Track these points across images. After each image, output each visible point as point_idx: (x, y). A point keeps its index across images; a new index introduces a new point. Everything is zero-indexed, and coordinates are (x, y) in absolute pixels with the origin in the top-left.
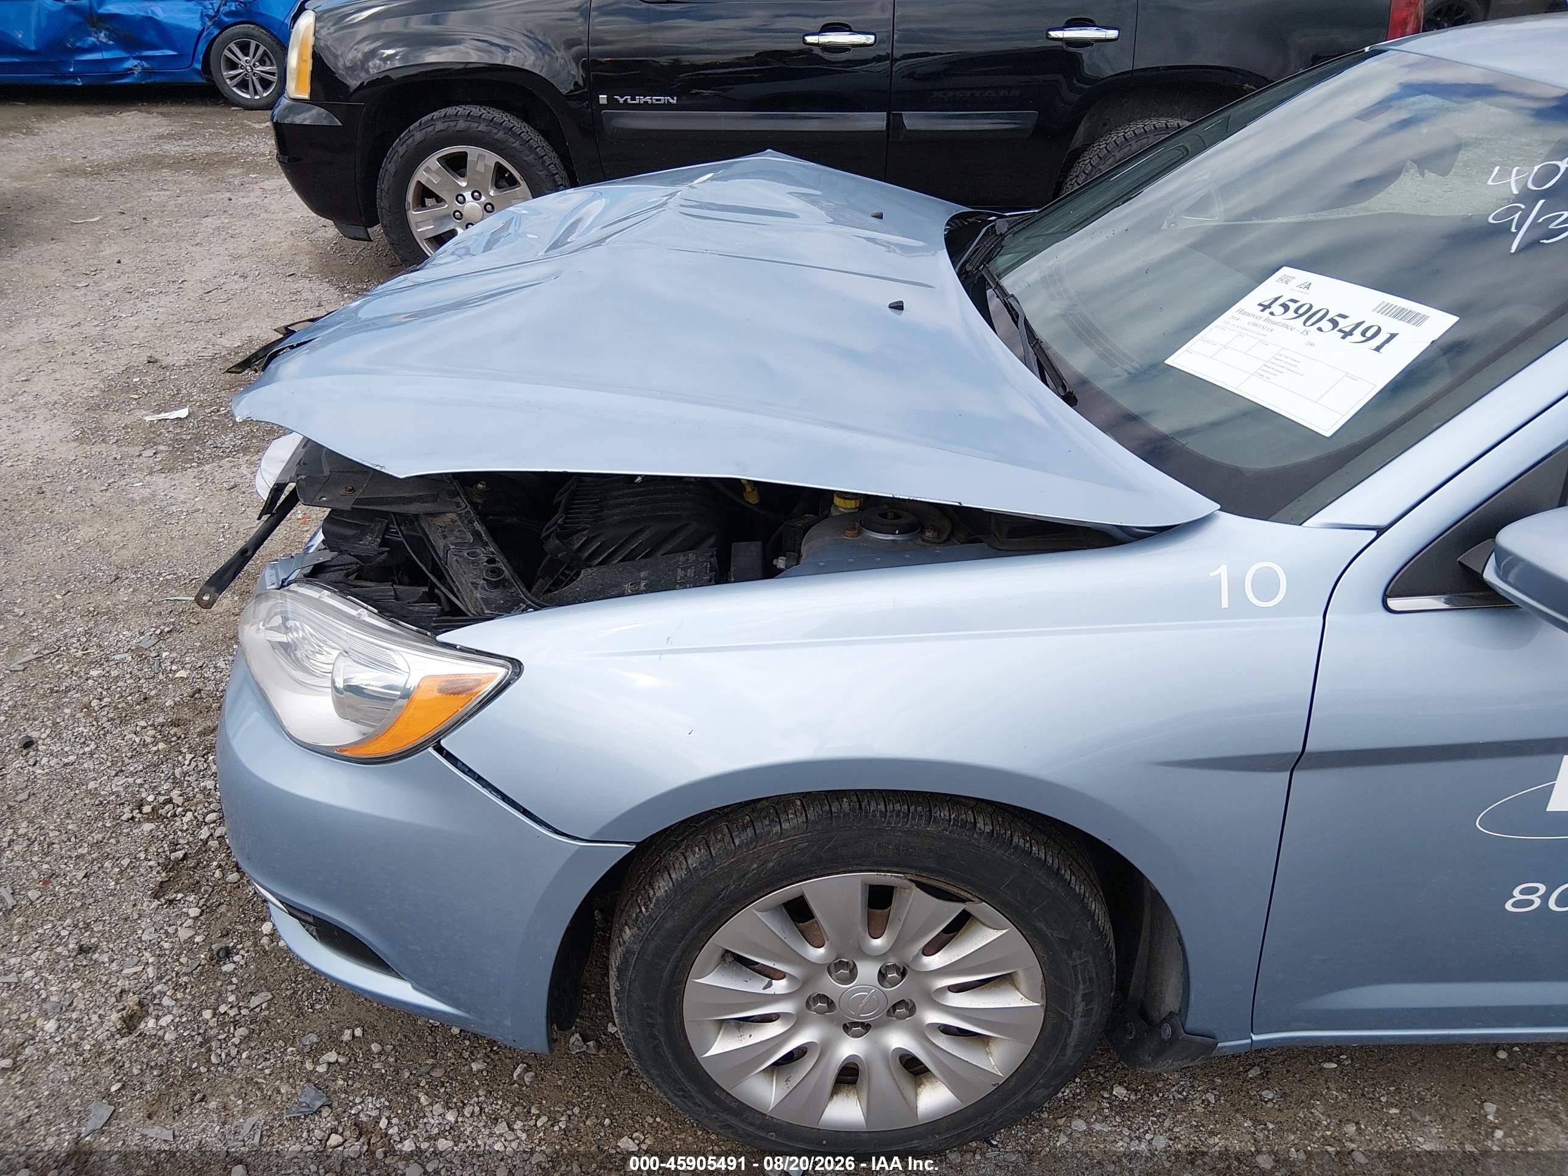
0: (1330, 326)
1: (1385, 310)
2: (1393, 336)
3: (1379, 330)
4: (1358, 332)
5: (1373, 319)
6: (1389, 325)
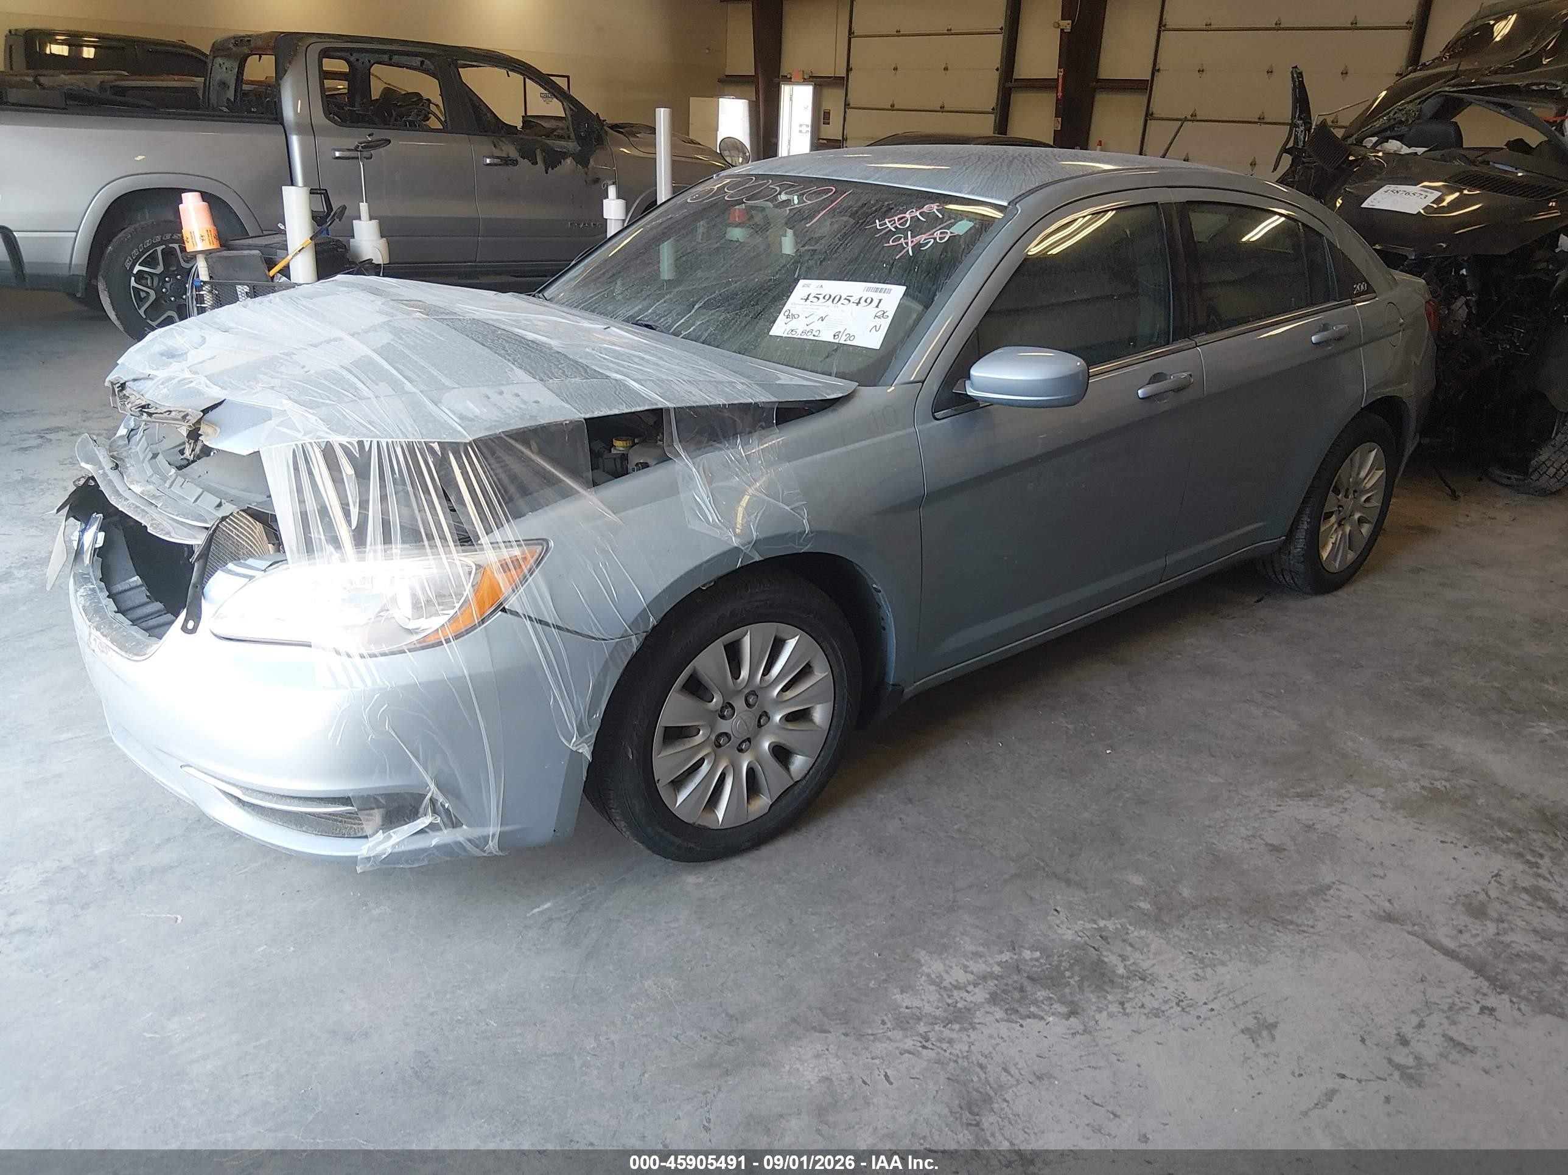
0: (847, 302)
1: (868, 290)
2: (880, 300)
3: (872, 300)
4: (862, 301)
5: (866, 295)
6: (877, 296)
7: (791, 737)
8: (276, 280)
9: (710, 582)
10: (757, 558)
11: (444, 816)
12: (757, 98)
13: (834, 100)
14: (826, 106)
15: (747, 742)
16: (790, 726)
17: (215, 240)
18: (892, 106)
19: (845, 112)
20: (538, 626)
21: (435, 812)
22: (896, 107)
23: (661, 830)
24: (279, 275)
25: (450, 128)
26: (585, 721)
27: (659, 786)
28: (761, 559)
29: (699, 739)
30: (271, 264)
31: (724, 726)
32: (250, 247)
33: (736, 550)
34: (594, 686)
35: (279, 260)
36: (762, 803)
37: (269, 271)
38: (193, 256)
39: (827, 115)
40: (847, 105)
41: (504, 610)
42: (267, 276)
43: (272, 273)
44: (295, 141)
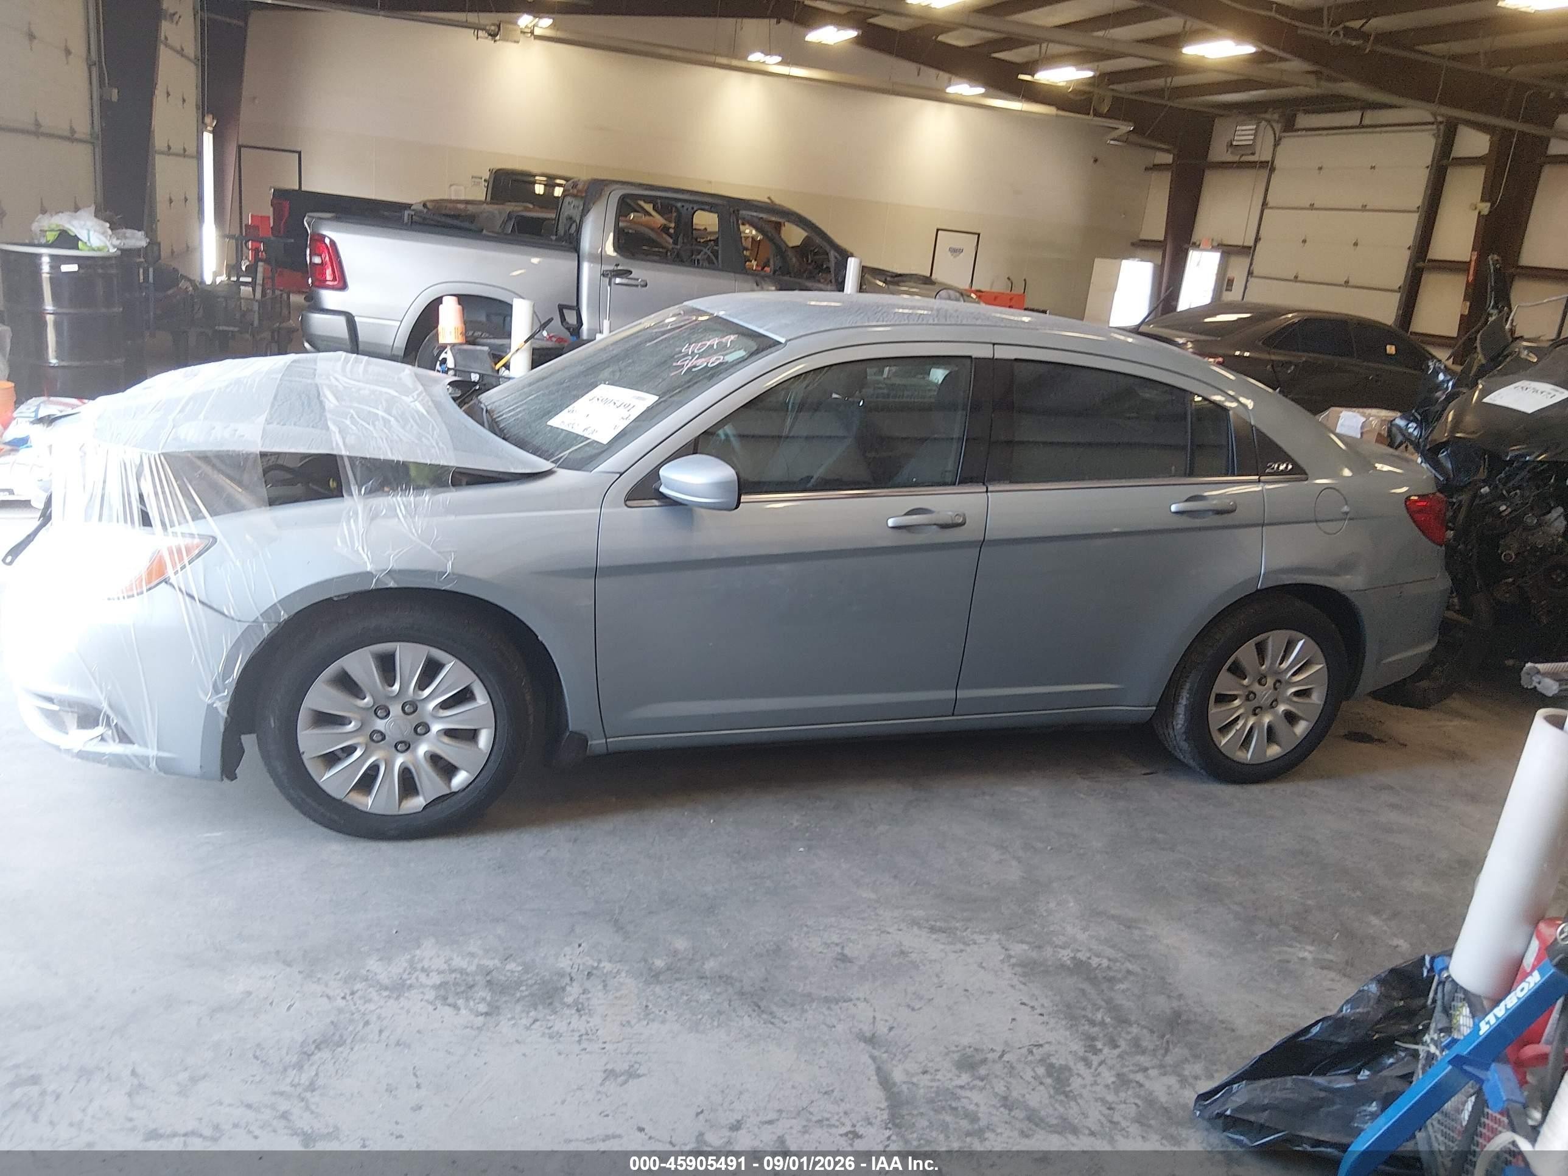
7: (450, 751)
8: (501, 373)
9: (343, 595)
10: (392, 584)
11: (115, 731)
12: (1163, 264)
13: (1238, 270)
14: (1230, 274)
15: (406, 746)
16: (446, 740)
17: (460, 336)
18: (1296, 277)
19: (1247, 281)
20: (187, 598)
21: (108, 724)
22: (1299, 279)
23: (304, 796)
24: (503, 369)
25: (720, 266)
26: (219, 683)
27: (305, 757)
28: (396, 586)
29: (351, 727)
30: (497, 358)
31: (380, 725)
32: (483, 345)
33: (369, 575)
34: (227, 656)
35: (504, 354)
36: (417, 803)
37: (496, 364)
38: (443, 348)
39: (1230, 282)
40: (1250, 273)
41: (166, 582)
42: (493, 369)
43: (497, 367)
44: (586, 267)
